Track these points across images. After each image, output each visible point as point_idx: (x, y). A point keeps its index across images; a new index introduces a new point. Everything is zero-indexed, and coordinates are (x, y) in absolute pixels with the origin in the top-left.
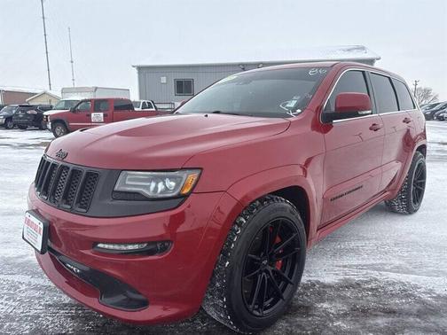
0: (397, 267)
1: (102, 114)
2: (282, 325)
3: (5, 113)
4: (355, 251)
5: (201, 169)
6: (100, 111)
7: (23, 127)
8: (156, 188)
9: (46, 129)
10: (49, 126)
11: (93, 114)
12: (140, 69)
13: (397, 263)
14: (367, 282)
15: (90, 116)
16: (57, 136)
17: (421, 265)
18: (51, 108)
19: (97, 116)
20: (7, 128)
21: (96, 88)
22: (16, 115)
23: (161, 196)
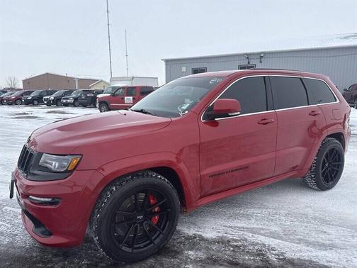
0: (271, 233)
1: (131, 98)
2: (151, 261)
3: (74, 96)
4: (248, 217)
5: (82, 155)
6: (131, 96)
7: (85, 106)
8: (55, 166)
9: (96, 107)
10: (97, 106)
11: (126, 98)
12: (167, 61)
13: (274, 228)
14: (236, 241)
15: (123, 99)
16: (101, 112)
17: (294, 233)
18: (102, 92)
19: (128, 99)
20: (75, 106)
21: (133, 78)
22: (80, 97)
23: (58, 170)
